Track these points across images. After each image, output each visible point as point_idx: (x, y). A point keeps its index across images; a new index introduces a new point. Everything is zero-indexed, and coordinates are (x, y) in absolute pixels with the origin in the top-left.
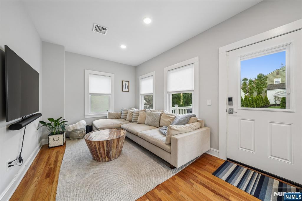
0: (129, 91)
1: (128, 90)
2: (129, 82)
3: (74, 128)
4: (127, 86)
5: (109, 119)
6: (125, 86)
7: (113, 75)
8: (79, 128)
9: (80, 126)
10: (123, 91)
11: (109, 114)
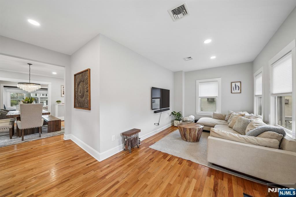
0: (241, 93)
1: (239, 91)
2: (241, 82)
3: (186, 119)
4: (238, 87)
5: (213, 118)
6: (236, 87)
7: (219, 79)
8: (188, 120)
9: (189, 119)
10: (232, 93)
11: (214, 114)
